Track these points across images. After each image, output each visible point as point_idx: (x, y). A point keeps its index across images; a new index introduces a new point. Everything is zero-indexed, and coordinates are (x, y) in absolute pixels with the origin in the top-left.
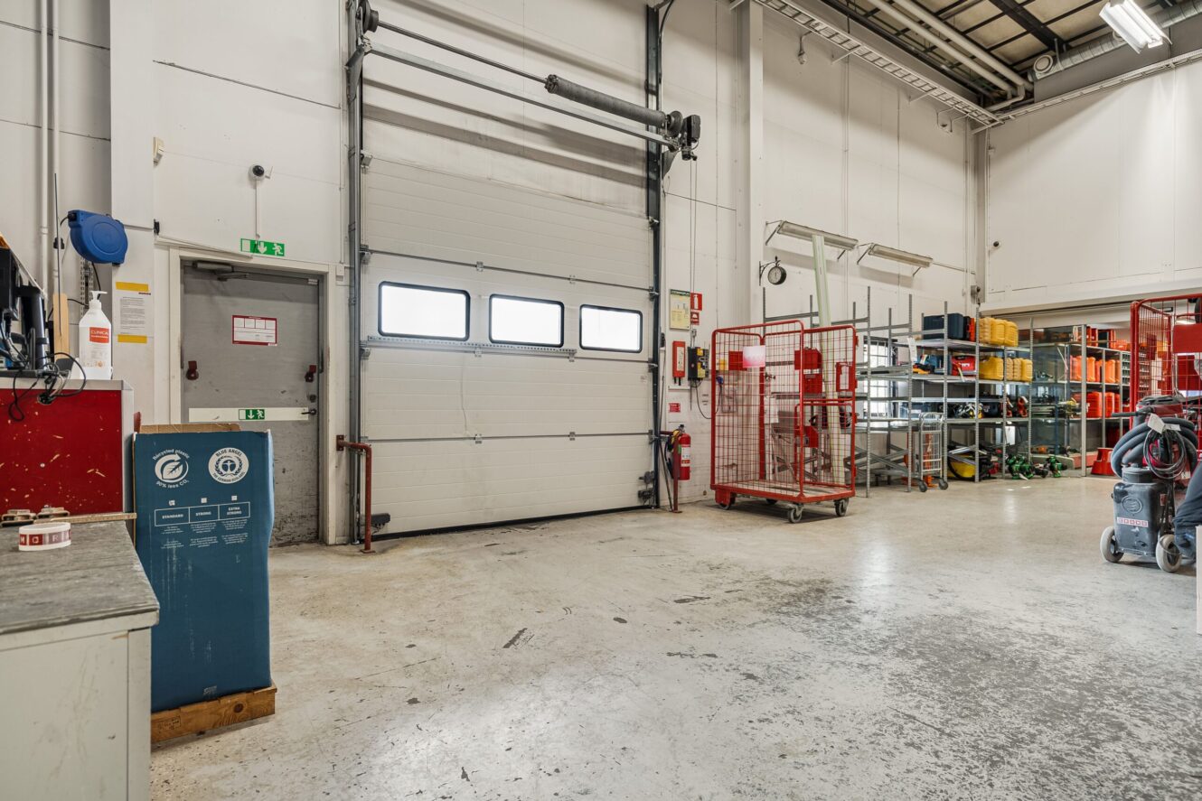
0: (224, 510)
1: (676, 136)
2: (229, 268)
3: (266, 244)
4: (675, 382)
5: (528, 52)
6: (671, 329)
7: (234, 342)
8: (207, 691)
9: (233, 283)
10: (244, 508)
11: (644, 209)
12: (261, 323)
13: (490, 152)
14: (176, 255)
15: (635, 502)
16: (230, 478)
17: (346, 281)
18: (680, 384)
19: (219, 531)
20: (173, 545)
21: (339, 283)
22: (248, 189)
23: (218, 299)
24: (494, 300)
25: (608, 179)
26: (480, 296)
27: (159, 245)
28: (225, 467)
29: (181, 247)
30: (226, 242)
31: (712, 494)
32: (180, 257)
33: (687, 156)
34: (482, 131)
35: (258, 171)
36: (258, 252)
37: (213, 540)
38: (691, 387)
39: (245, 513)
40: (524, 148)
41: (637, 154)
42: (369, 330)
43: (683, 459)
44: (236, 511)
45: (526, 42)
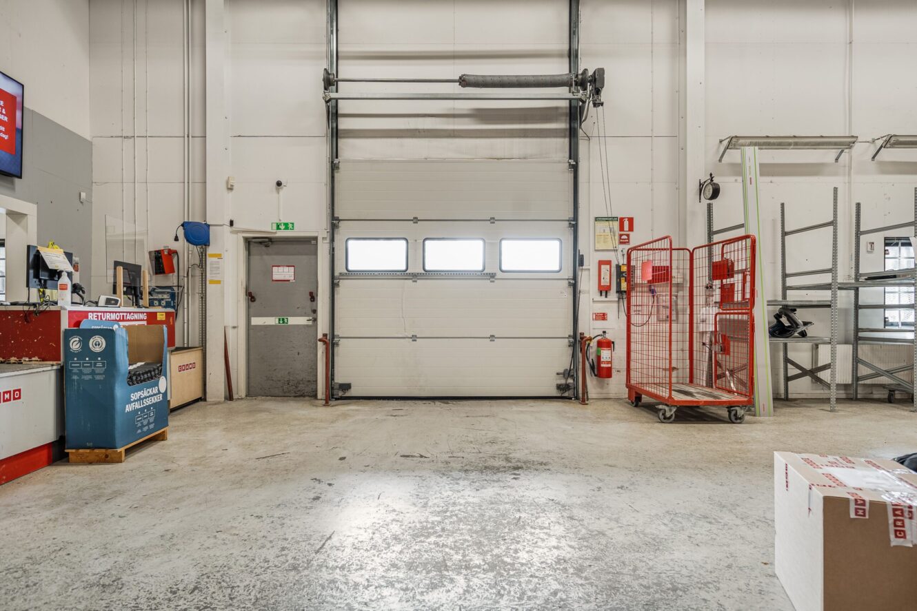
0: (95, 364)
1: (585, 89)
2: (267, 240)
3: (285, 224)
4: (601, 295)
5: (457, 61)
6: (596, 250)
7: (273, 280)
8: (88, 444)
9: (273, 248)
10: (103, 364)
11: (567, 155)
12: (286, 269)
13: (427, 140)
14: (241, 235)
15: (555, 393)
16: (98, 349)
17: (328, 241)
18: (606, 297)
19: (93, 373)
20: (75, 377)
21: (325, 242)
22: (275, 194)
23: (265, 257)
24: (427, 242)
25: (531, 137)
26: (416, 241)
27: (232, 232)
28: (96, 345)
29: (243, 232)
30: (264, 226)
31: (625, 392)
32: (243, 237)
33: (595, 105)
34: (420, 127)
35: (279, 184)
36: (280, 229)
37: (90, 377)
38: (619, 299)
39: (104, 366)
40: (454, 130)
41: (560, 111)
42: (340, 269)
43: (602, 360)
44: (99, 365)
45: (456, 54)
